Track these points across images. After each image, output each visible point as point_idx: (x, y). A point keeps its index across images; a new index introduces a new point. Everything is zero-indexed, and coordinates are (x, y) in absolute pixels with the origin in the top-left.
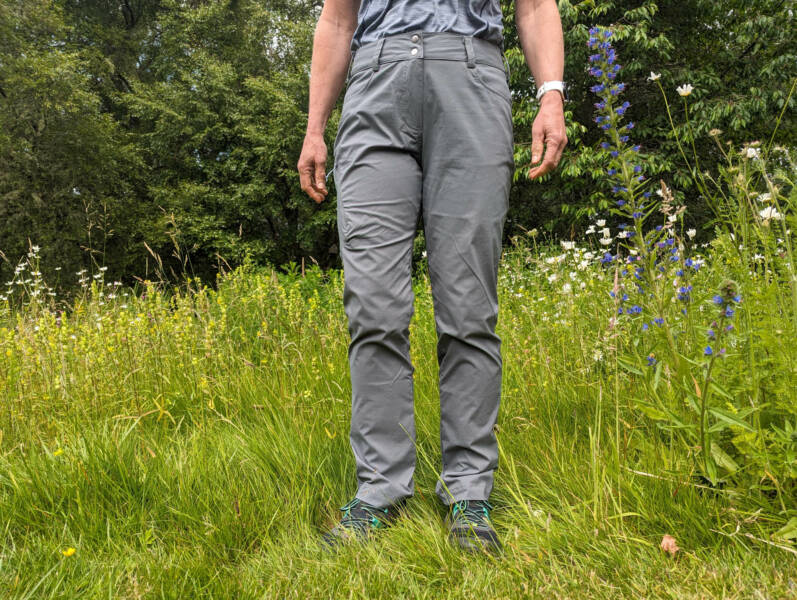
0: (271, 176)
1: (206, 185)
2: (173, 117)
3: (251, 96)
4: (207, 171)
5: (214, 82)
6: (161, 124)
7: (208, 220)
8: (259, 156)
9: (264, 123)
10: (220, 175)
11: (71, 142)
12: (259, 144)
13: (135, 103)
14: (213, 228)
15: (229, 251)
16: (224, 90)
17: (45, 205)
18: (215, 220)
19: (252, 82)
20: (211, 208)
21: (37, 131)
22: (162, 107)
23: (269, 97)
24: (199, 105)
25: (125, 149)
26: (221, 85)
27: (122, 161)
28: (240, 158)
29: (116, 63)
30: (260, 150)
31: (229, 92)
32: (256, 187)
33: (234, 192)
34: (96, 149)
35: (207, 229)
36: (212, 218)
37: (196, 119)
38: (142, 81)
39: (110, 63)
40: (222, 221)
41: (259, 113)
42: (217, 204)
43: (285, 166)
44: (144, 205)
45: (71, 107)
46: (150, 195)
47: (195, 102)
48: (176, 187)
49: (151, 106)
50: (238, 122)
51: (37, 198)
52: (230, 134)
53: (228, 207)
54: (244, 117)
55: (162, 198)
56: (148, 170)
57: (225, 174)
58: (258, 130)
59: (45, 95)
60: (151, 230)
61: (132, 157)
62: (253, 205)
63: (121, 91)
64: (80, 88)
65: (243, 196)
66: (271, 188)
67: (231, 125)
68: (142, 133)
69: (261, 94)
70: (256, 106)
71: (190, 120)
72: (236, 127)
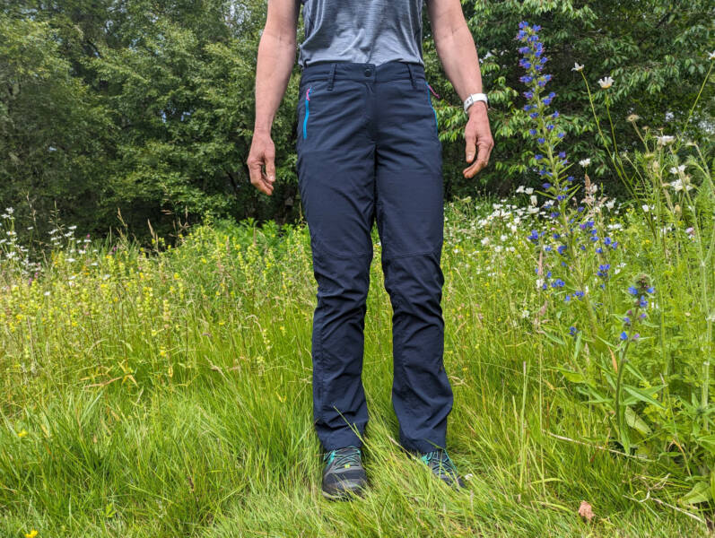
0: (231, 135)
1: (171, 144)
2: (139, 81)
3: (211, 61)
4: (172, 131)
5: (176, 48)
6: (128, 87)
7: (174, 176)
8: (219, 117)
9: (223, 87)
10: (183, 134)
11: (44, 105)
12: (219, 106)
13: (103, 67)
14: (179, 184)
15: (194, 205)
16: (186, 56)
17: (22, 163)
18: (180, 176)
19: (213, 48)
20: (175, 164)
21: (12, 94)
22: (128, 71)
23: (227, 62)
24: (162, 69)
25: (95, 111)
26: (183, 51)
27: (92, 122)
28: (201, 118)
29: (85, 30)
30: (220, 111)
31: (190, 58)
32: (217, 146)
33: (197, 150)
34: (68, 111)
35: (172, 185)
36: (178, 174)
37: (161, 83)
38: (109, 47)
39: (79, 30)
40: (186, 177)
41: (218, 77)
42: (182, 160)
43: (244, 127)
44: (114, 163)
45: (42, 73)
46: (119, 153)
47: (159, 67)
48: (143, 145)
49: (118, 70)
50: (199, 85)
51: (14, 157)
52: (192, 97)
53: (193, 163)
54: (205, 81)
55: (130, 156)
56: (116, 130)
57: (188, 133)
58: (218, 93)
59: (18, 61)
60: (121, 186)
61: (101, 119)
62: (214, 162)
63: (90, 56)
64: (51, 54)
65: (206, 154)
66: (231, 147)
67: (193, 88)
68: (111, 96)
69: (220, 59)
70: (216, 70)
71: (155, 83)
72: (198, 90)
